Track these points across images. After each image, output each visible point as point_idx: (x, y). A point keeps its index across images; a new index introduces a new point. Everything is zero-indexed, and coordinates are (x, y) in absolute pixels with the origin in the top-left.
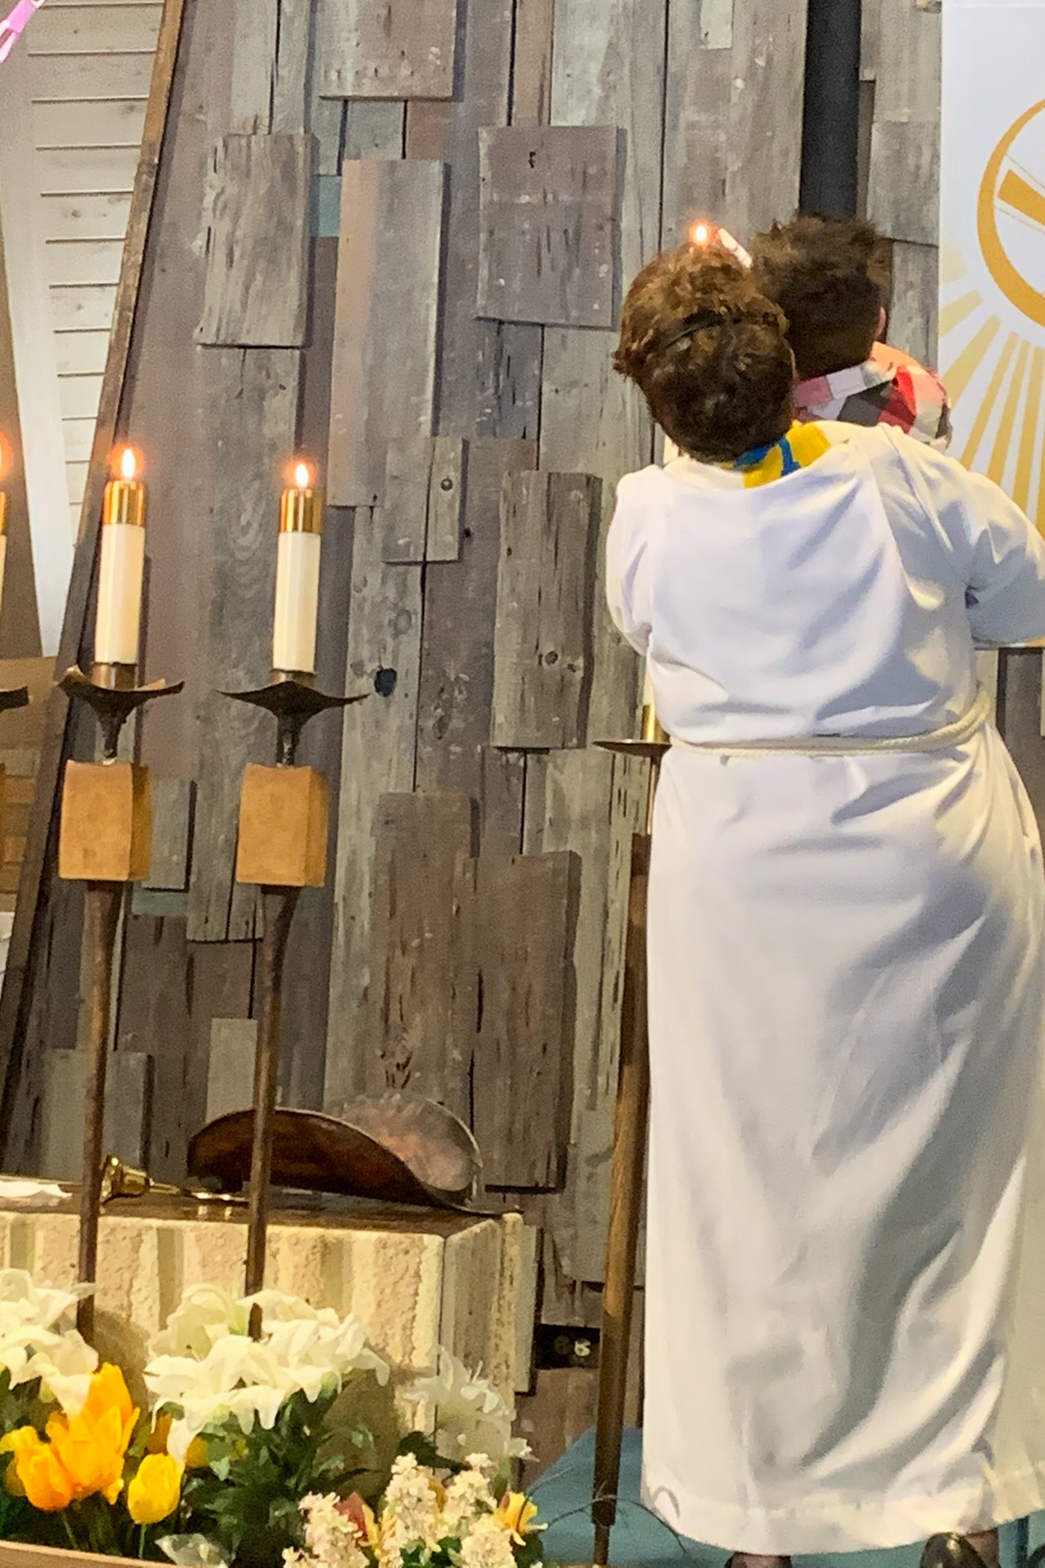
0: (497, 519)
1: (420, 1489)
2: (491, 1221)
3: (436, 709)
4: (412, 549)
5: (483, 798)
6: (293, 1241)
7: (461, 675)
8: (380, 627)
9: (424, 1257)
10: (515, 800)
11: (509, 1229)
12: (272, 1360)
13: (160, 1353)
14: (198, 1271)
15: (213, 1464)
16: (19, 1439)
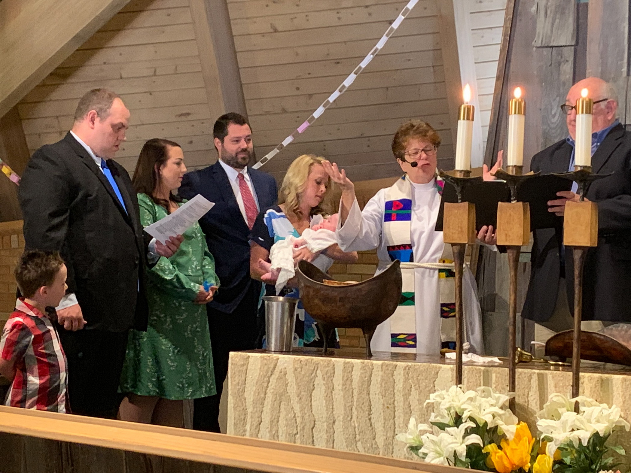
6: (590, 378)
12: (585, 421)
13: (541, 419)
14: (553, 389)
15: (564, 459)
16: (491, 448)
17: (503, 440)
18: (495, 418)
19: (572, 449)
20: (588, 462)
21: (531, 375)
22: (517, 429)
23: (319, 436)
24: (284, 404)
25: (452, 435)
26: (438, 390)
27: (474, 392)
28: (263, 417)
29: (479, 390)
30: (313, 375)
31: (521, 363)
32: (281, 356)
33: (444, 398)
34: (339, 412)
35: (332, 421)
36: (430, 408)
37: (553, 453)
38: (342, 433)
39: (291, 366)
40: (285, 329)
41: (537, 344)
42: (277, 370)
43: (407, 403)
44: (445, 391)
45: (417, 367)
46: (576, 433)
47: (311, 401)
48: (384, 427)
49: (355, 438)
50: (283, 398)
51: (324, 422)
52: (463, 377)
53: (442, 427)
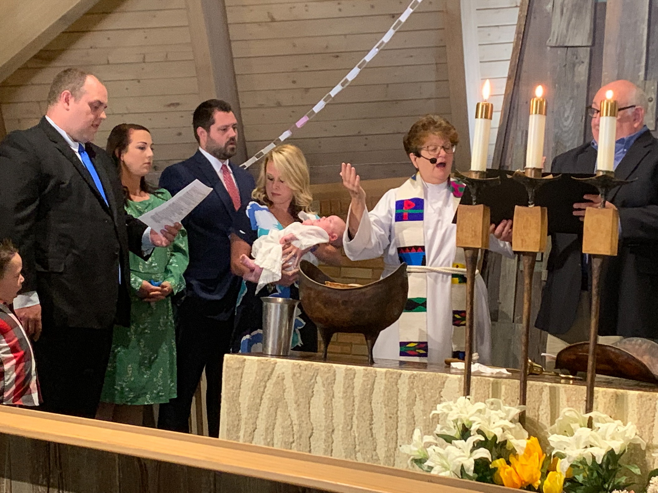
6: (604, 393)
9: (657, 402)
12: (599, 438)
13: (553, 434)
14: (565, 403)
15: (576, 476)
16: (499, 463)
17: (511, 454)
18: (505, 432)
19: (584, 466)
20: (601, 480)
21: (542, 388)
22: (527, 444)
23: (316, 445)
24: (281, 411)
25: (460, 448)
26: (445, 401)
27: (483, 404)
28: (257, 424)
29: (488, 402)
30: (312, 381)
31: (531, 376)
32: (279, 360)
33: (451, 410)
34: (339, 420)
35: (331, 430)
36: (435, 420)
37: (565, 470)
38: (341, 443)
39: (290, 371)
40: (283, 332)
41: (548, 356)
42: (275, 374)
43: (411, 413)
44: (452, 402)
45: (423, 376)
46: (590, 450)
47: (309, 409)
48: (385, 438)
49: (355, 448)
50: (280, 404)
51: (322, 431)
52: (471, 388)
53: (449, 439)
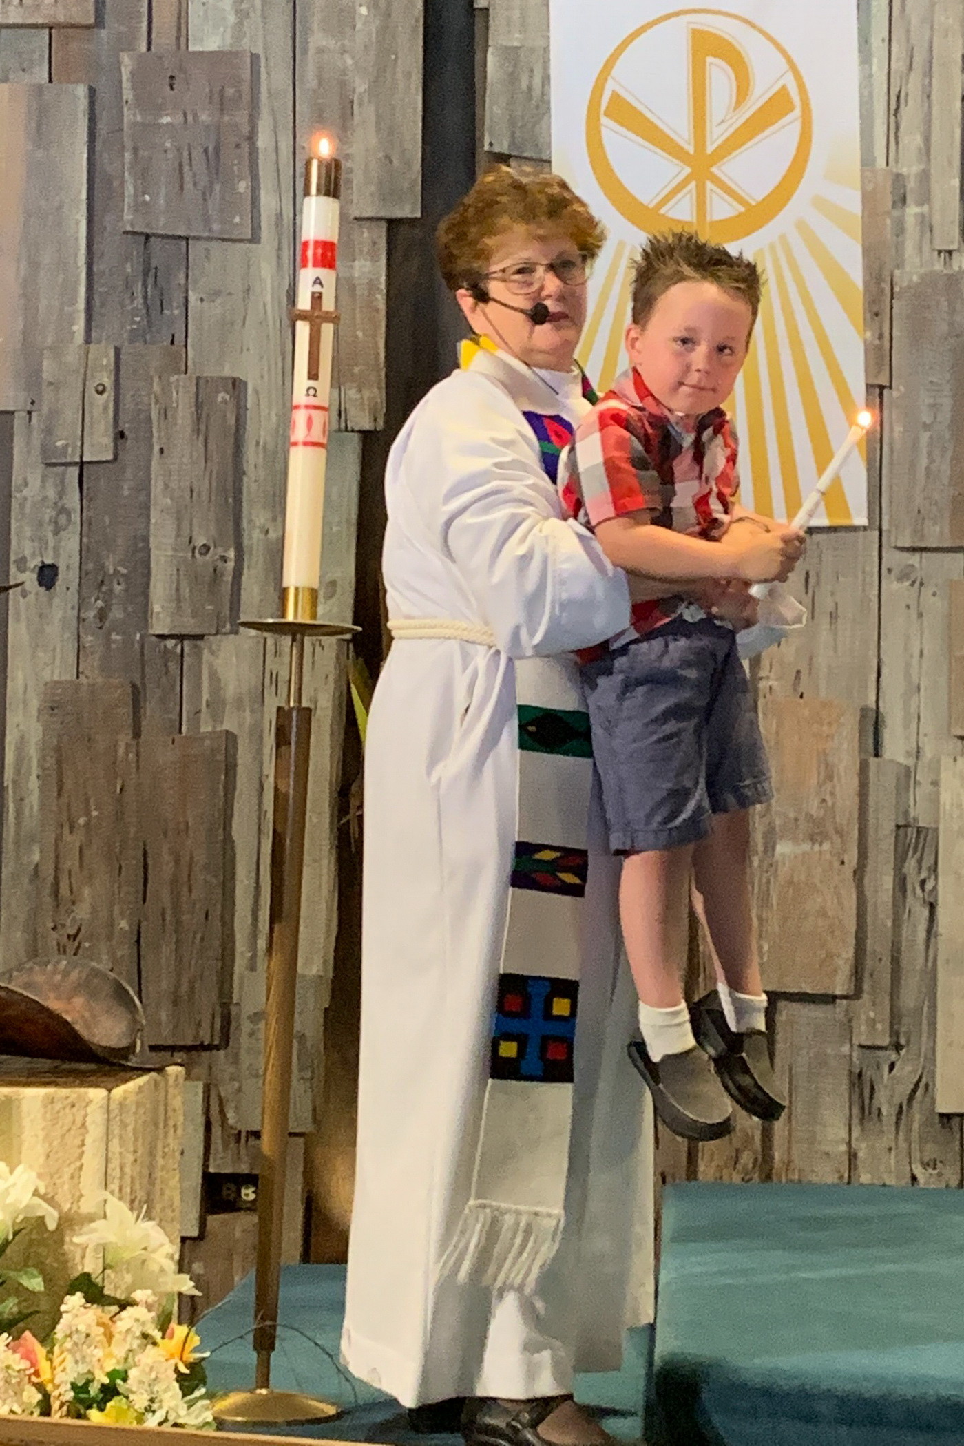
0: (149, 419)
1: (89, 1326)
2: (153, 1074)
3: (96, 600)
4: (70, 449)
5: (143, 684)
7: (120, 568)
8: (41, 524)
9: (89, 1109)
10: (173, 686)
11: (171, 1081)
